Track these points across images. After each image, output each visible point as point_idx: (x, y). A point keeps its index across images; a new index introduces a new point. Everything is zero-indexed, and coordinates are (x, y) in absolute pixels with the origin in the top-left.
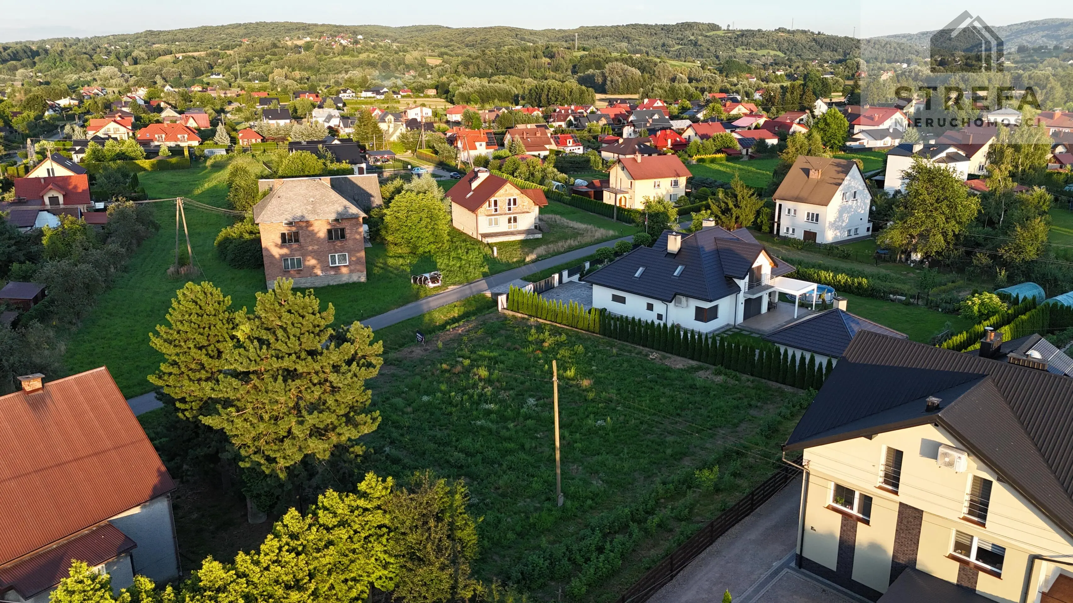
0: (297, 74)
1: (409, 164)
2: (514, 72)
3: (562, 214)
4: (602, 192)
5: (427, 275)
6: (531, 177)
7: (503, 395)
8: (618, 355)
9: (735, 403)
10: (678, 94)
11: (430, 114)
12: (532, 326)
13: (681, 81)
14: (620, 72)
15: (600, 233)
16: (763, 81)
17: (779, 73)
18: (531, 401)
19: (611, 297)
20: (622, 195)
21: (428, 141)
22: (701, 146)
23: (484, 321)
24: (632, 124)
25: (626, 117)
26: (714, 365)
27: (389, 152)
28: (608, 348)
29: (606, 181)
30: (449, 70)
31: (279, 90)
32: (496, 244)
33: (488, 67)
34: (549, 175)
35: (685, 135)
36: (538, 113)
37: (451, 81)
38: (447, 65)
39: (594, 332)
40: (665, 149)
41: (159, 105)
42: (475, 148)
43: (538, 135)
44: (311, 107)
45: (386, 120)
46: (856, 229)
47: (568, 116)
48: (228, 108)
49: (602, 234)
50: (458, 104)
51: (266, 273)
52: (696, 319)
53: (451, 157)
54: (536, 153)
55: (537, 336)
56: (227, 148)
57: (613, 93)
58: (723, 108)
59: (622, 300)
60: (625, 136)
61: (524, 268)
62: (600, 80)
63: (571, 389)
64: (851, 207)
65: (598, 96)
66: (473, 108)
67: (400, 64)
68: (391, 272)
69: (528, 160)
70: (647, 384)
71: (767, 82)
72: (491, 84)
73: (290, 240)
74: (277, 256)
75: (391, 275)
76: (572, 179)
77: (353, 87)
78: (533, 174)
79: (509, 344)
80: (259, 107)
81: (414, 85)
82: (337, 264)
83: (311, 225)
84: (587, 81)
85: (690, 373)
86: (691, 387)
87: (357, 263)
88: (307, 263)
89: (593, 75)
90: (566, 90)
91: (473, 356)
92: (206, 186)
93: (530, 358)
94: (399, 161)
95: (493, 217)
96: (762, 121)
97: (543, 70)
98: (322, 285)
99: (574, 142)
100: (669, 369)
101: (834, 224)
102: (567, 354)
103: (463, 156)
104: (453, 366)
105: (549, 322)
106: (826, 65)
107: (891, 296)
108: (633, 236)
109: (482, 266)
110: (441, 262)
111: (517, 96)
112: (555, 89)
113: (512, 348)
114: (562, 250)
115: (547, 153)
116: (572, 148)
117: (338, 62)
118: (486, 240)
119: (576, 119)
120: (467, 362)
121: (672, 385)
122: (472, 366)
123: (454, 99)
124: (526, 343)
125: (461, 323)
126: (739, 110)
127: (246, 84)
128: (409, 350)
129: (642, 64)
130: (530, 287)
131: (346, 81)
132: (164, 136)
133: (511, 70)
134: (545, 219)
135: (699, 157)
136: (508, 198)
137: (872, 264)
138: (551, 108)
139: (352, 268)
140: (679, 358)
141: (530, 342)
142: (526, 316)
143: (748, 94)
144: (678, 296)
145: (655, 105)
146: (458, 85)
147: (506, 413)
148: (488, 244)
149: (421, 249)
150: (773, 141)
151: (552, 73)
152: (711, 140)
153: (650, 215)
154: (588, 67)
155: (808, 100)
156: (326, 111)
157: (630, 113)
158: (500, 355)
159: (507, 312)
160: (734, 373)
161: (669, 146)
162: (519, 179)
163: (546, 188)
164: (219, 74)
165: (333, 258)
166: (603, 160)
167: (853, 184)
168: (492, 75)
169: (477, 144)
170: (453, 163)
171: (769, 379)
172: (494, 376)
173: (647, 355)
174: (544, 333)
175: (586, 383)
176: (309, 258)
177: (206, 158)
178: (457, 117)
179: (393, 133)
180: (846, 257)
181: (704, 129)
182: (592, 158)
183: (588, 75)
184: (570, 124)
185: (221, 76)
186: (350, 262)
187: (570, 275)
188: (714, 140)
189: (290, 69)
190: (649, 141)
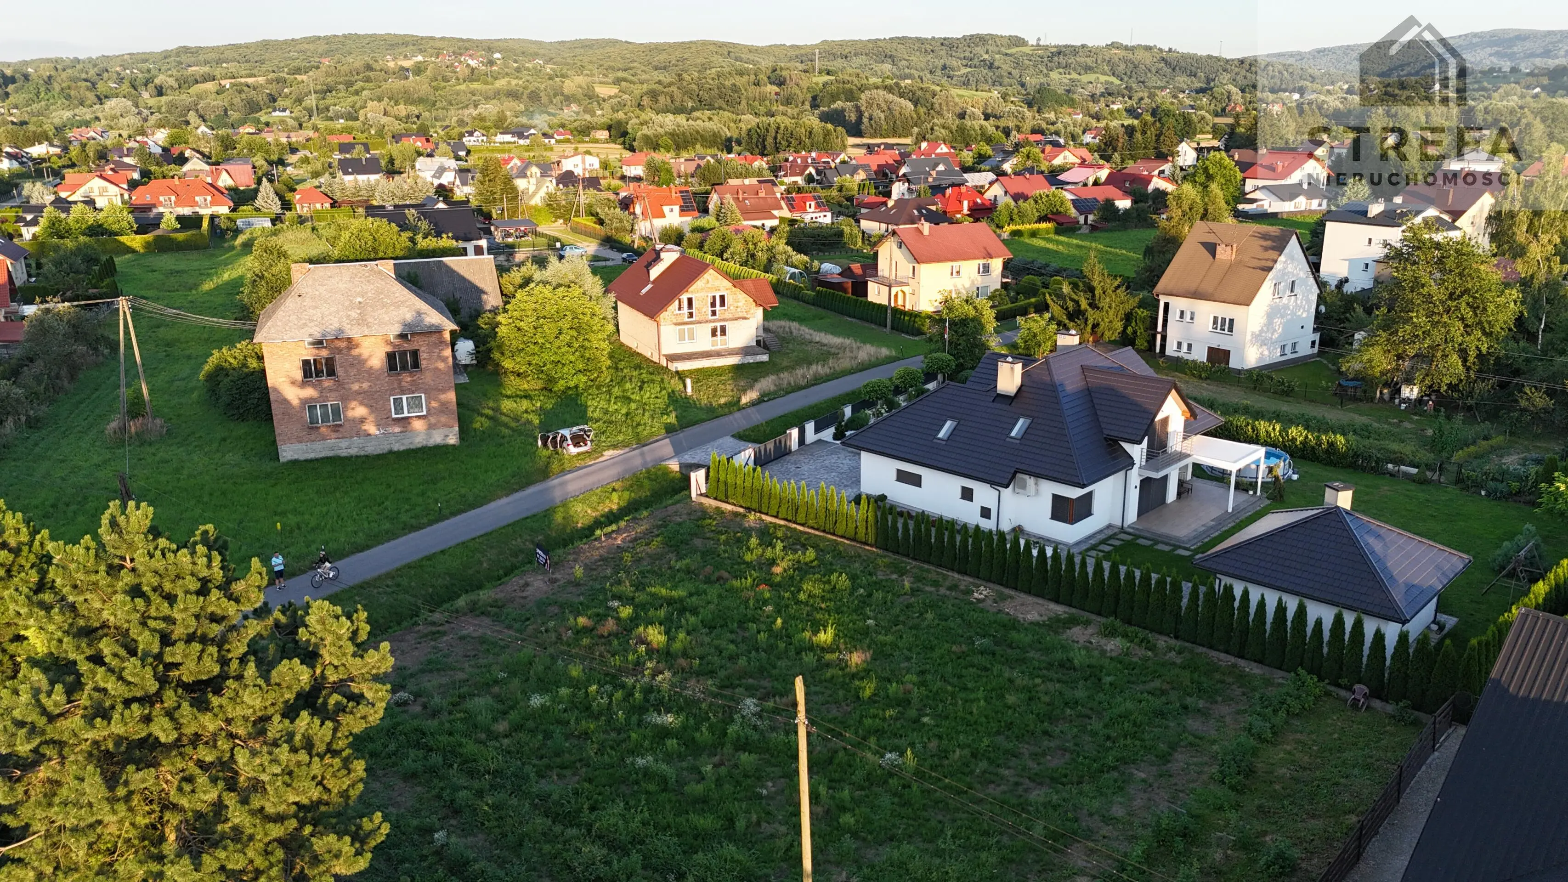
0: (402, 110)
1: (558, 240)
2: (725, 106)
3: (801, 320)
4: (866, 283)
5: (566, 432)
6: (750, 260)
7: (695, 689)
8: (914, 592)
9: (1157, 703)
10: (970, 136)
11: (597, 165)
12: (751, 529)
13: (973, 117)
14: (883, 105)
15: (866, 352)
16: (1093, 118)
17: (1115, 107)
18: (750, 704)
19: (894, 475)
20: (898, 289)
21: (590, 206)
22: (1016, 210)
23: (664, 520)
24: (906, 178)
25: (895, 169)
26: (1099, 614)
27: (528, 222)
28: (894, 576)
29: (871, 265)
30: (629, 103)
31: (373, 132)
32: (691, 373)
33: (686, 98)
34: (779, 257)
35: (989, 195)
36: (760, 163)
37: (630, 118)
38: (626, 96)
39: (866, 544)
40: (959, 216)
41: (182, 154)
42: (663, 216)
43: (762, 194)
44: (415, 155)
45: (529, 173)
46: (1294, 345)
47: (807, 167)
48: (292, 159)
49: (869, 354)
50: (641, 151)
51: (277, 431)
52: (1052, 518)
53: (624, 230)
54: (758, 223)
55: (760, 551)
56: (274, 216)
57: (872, 136)
58: (1041, 155)
59: (915, 481)
60: (895, 195)
61: (737, 415)
62: (853, 117)
63: (829, 673)
64: (1286, 307)
65: (852, 141)
66: (661, 157)
67: (555, 95)
68: (506, 426)
69: (746, 233)
70: (978, 659)
71: (1098, 120)
72: (691, 122)
73: (319, 373)
74: (295, 402)
75: (506, 431)
76: (816, 263)
77: (484, 128)
78: (753, 256)
79: (709, 569)
80: (337, 156)
81: (576, 124)
82: (406, 414)
83: (357, 346)
84: (835, 118)
85: (1056, 633)
86: (1062, 665)
87: (442, 412)
88: (351, 414)
89: (843, 110)
90: (803, 130)
91: (641, 597)
92: (226, 276)
93: (747, 601)
94: (543, 235)
95: (686, 327)
96: (1103, 174)
97: (767, 102)
98: (379, 451)
99: (818, 206)
100: (1014, 625)
101: (1260, 335)
102: (817, 591)
103: (643, 227)
104: (600, 618)
105: (782, 522)
106: (1181, 96)
107: (1390, 466)
108: (922, 357)
109: (666, 413)
110: (595, 406)
111: (729, 140)
112: (786, 128)
113: (714, 578)
114: (803, 383)
115: (775, 223)
116: (814, 215)
117: (464, 92)
118: (674, 366)
119: (819, 172)
120: (626, 612)
121: (1023, 661)
122: (635, 621)
123: (635, 144)
124: (739, 568)
125: (622, 524)
126: (1065, 158)
127: (322, 125)
128: (522, 582)
129: (914, 94)
130: (747, 454)
131: (474, 118)
132: (173, 198)
133: (720, 102)
134: (774, 329)
135: (1013, 227)
136: (711, 295)
137: (1333, 405)
138: (781, 156)
139: (433, 420)
140: (1030, 599)
141: (749, 565)
142: (741, 510)
143: (1074, 137)
144: (1019, 476)
145: (938, 151)
146: (642, 124)
147: (697, 735)
148: (677, 372)
149: (562, 382)
150: (1124, 204)
151: (781, 108)
152: (1031, 201)
153: (953, 323)
154: (834, 98)
155: (1168, 143)
156: (437, 161)
157: (900, 163)
158: (691, 595)
159: (704, 500)
160: (1142, 633)
161: (966, 211)
162: (732, 264)
163: (775, 277)
164: (284, 110)
165: (398, 403)
166: (863, 233)
167: (1290, 268)
168: (693, 109)
169: (666, 209)
170: (627, 239)
171: (1211, 647)
172: (677, 646)
173: (969, 592)
174: (774, 547)
175: (856, 659)
176: (353, 404)
177: (237, 232)
178: (637, 170)
179: (535, 193)
180: (1286, 392)
181: (1019, 185)
182: (847, 230)
183: (836, 110)
184: (810, 179)
185: (287, 113)
186: (428, 410)
187: (817, 430)
188: (1036, 202)
189: (392, 103)
190: (935, 204)
